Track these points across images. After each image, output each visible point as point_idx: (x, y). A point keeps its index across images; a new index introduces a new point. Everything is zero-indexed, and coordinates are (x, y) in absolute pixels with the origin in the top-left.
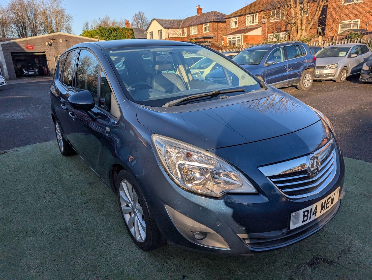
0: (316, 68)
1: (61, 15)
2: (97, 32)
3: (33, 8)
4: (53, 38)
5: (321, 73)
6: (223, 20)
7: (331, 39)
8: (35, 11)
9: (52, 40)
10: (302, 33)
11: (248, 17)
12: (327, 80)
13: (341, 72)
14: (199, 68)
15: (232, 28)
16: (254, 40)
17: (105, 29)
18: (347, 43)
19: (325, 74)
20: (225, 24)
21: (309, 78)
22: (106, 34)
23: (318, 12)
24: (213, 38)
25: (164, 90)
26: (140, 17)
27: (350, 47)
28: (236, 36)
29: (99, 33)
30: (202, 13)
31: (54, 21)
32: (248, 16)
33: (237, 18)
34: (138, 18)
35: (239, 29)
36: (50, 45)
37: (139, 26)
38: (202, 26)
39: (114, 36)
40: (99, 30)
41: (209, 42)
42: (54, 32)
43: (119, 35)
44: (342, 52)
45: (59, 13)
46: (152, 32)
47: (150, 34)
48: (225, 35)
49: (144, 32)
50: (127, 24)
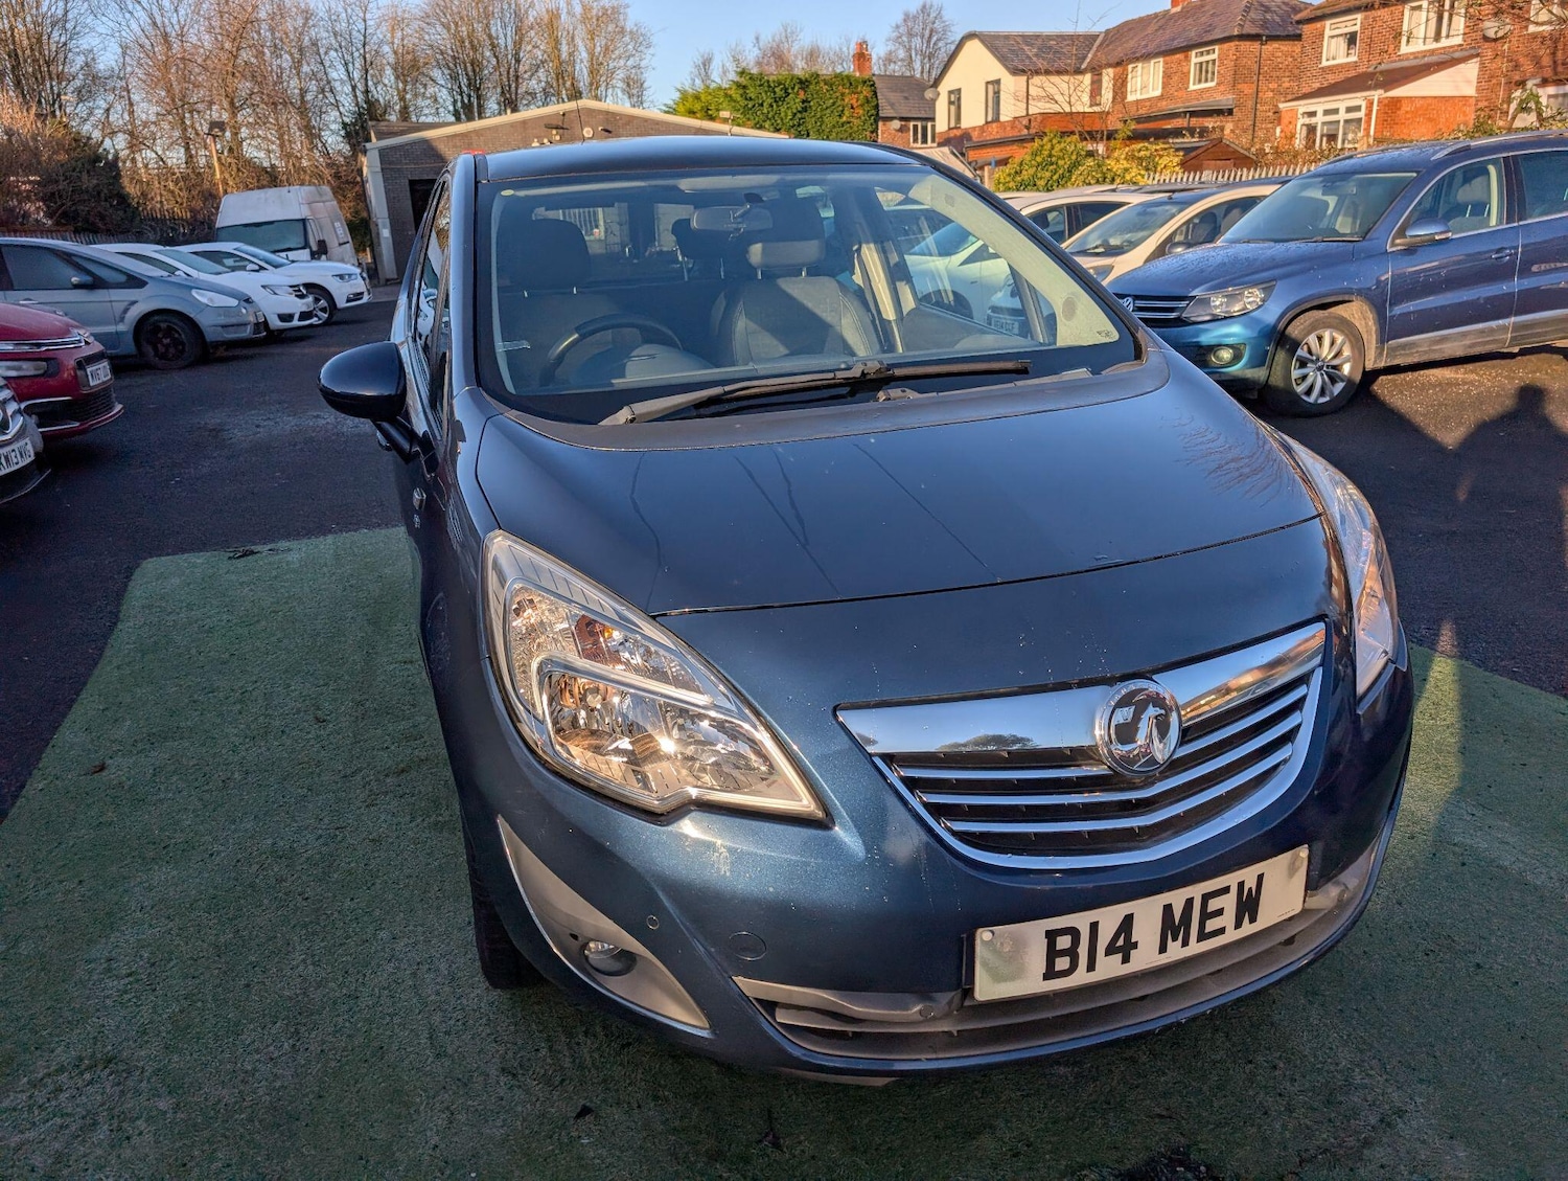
1: (611, 27)
2: (731, 96)
3: (513, 6)
4: (560, 124)
6: (1291, 30)
8: (519, 17)
9: (554, 132)
11: (1416, 13)
15: (1329, 67)
16: (1430, 120)
17: (759, 80)
20: (1296, 47)
22: (762, 105)
24: (1230, 112)
25: (783, 350)
26: (923, 28)
28: (1342, 102)
29: (735, 101)
31: (584, 55)
32: (1413, 9)
33: (1359, 16)
34: (917, 29)
35: (1362, 69)
37: (917, 65)
38: (1186, 57)
39: (795, 111)
40: (739, 86)
41: (1203, 132)
42: (578, 98)
43: (814, 108)
45: (605, 23)
46: (959, 90)
47: (949, 97)
48: (1290, 97)
49: (924, 91)
50: (859, 60)
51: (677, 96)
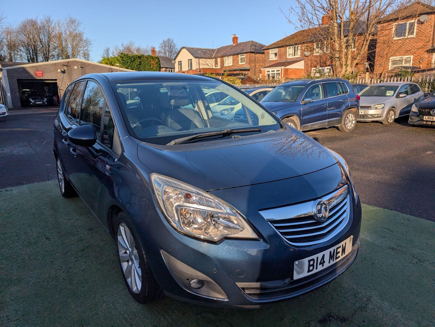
0: (359, 108)
1: (78, 39)
2: (118, 60)
3: (47, 31)
4: (67, 65)
5: (366, 113)
6: (262, 51)
7: (379, 76)
8: (49, 34)
9: (65, 67)
10: (347, 69)
12: (373, 122)
13: (388, 113)
14: (229, 103)
15: (271, 61)
16: (295, 74)
17: (127, 56)
18: (397, 81)
19: (370, 115)
20: (263, 55)
21: (351, 119)
22: (128, 62)
23: (365, 47)
24: (249, 70)
26: (168, 45)
27: (399, 86)
28: (275, 69)
29: (120, 61)
30: (238, 42)
31: (70, 46)
32: (289, 48)
33: (277, 49)
35: (279, 62)
36: (64, 72)
37: (167, 54)
38: (238, 56)
39: (137, 64)
40: (121, 57)
41: (245, 75)
42: (69, 58)
43: (143, 64)
44: (390, 91)
45: (77, 37)
46: (181, 61)
47: (179, 63)
48: (263, 67)
49: (172, 61)
50: (153, 52)
51: (102, 59)
